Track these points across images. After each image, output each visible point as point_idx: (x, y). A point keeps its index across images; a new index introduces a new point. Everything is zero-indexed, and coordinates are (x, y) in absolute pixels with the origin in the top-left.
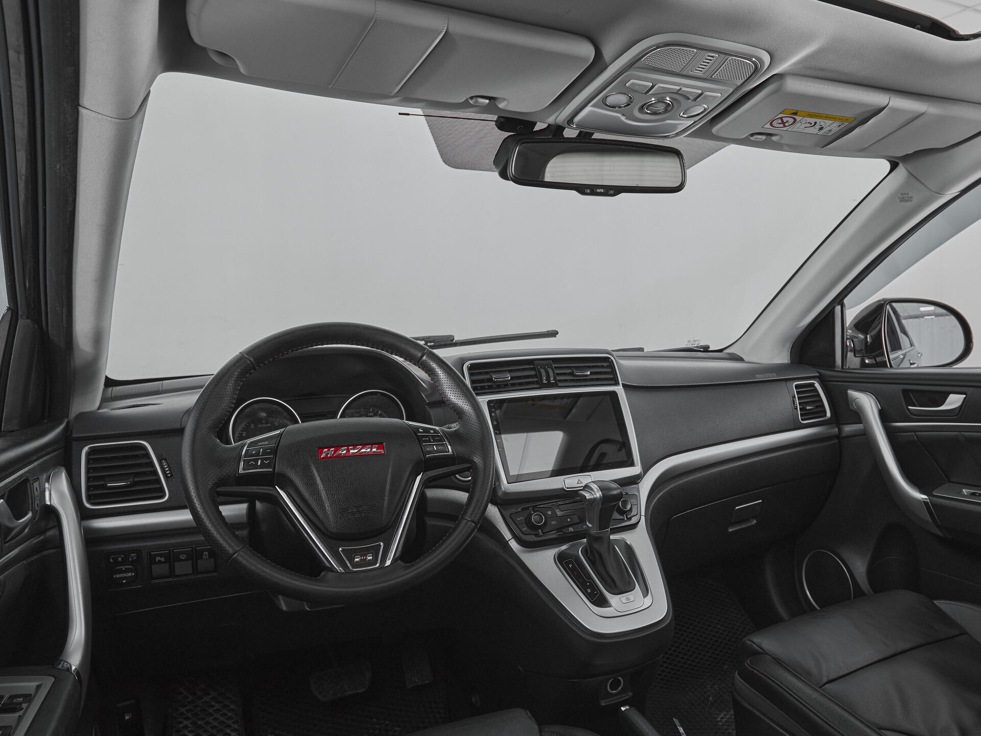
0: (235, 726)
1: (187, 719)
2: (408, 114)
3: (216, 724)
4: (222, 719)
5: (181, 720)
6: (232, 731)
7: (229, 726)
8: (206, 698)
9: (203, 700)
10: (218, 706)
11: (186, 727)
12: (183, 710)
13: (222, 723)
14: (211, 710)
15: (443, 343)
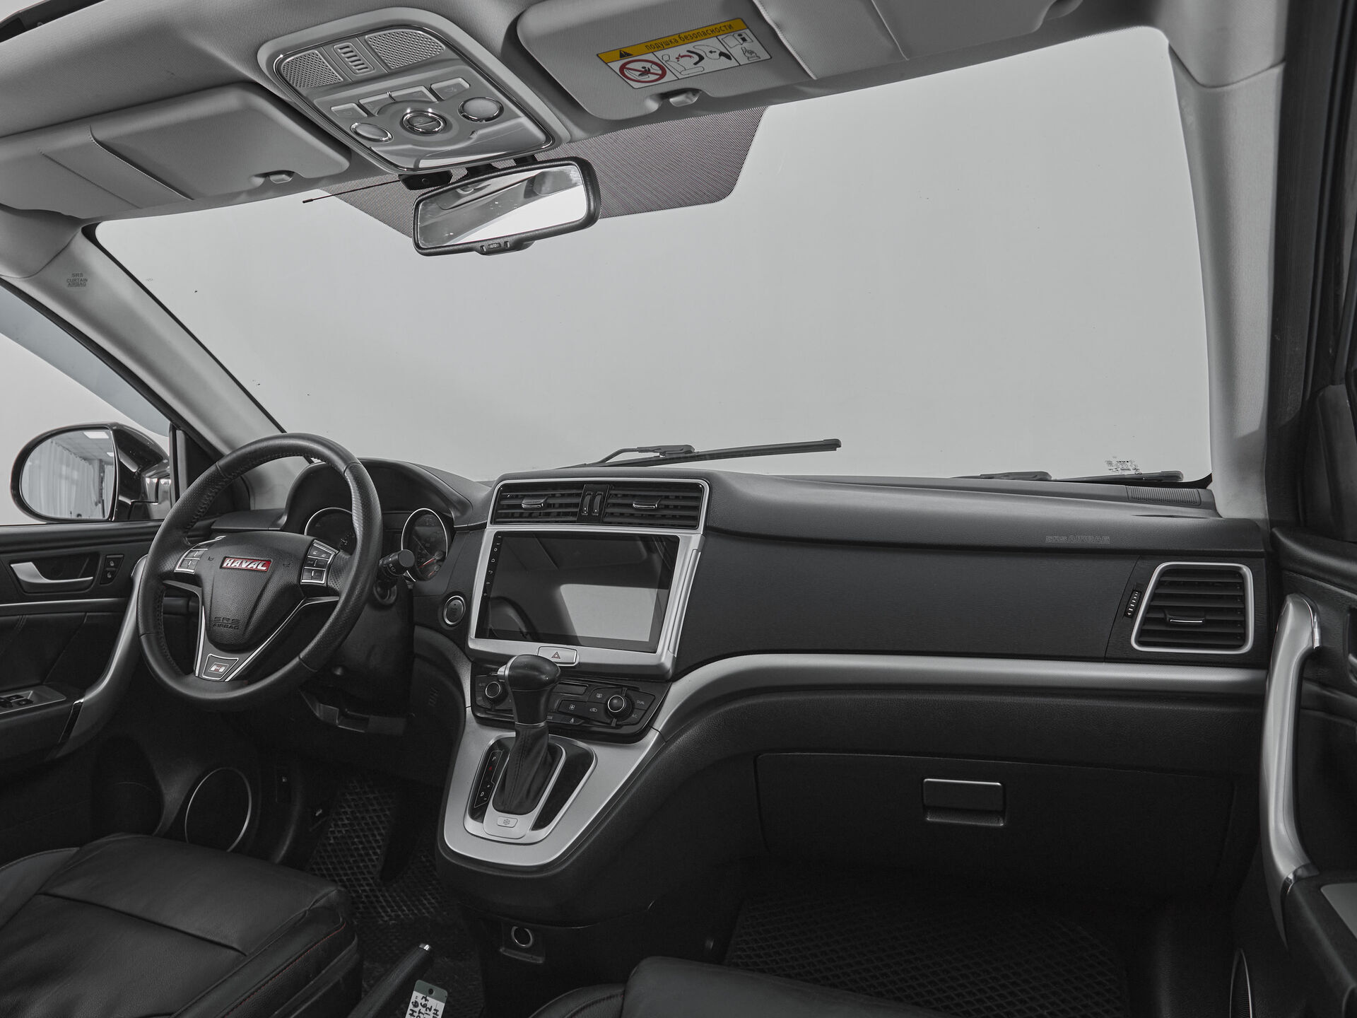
0: (383, 831)
1: (349, 807)
2: (312, 200)
3: (369, 821)
4: (376, 819)
5: (344, 805)
6: (379, 834)
7: (378, 829)
8: (371, 796)
9: (368, 796)
10: (377, 807)
11: (345, 813)
12: (349, 797)
13: (374, 823)
14: (370, 808)
15: (675, 456)
